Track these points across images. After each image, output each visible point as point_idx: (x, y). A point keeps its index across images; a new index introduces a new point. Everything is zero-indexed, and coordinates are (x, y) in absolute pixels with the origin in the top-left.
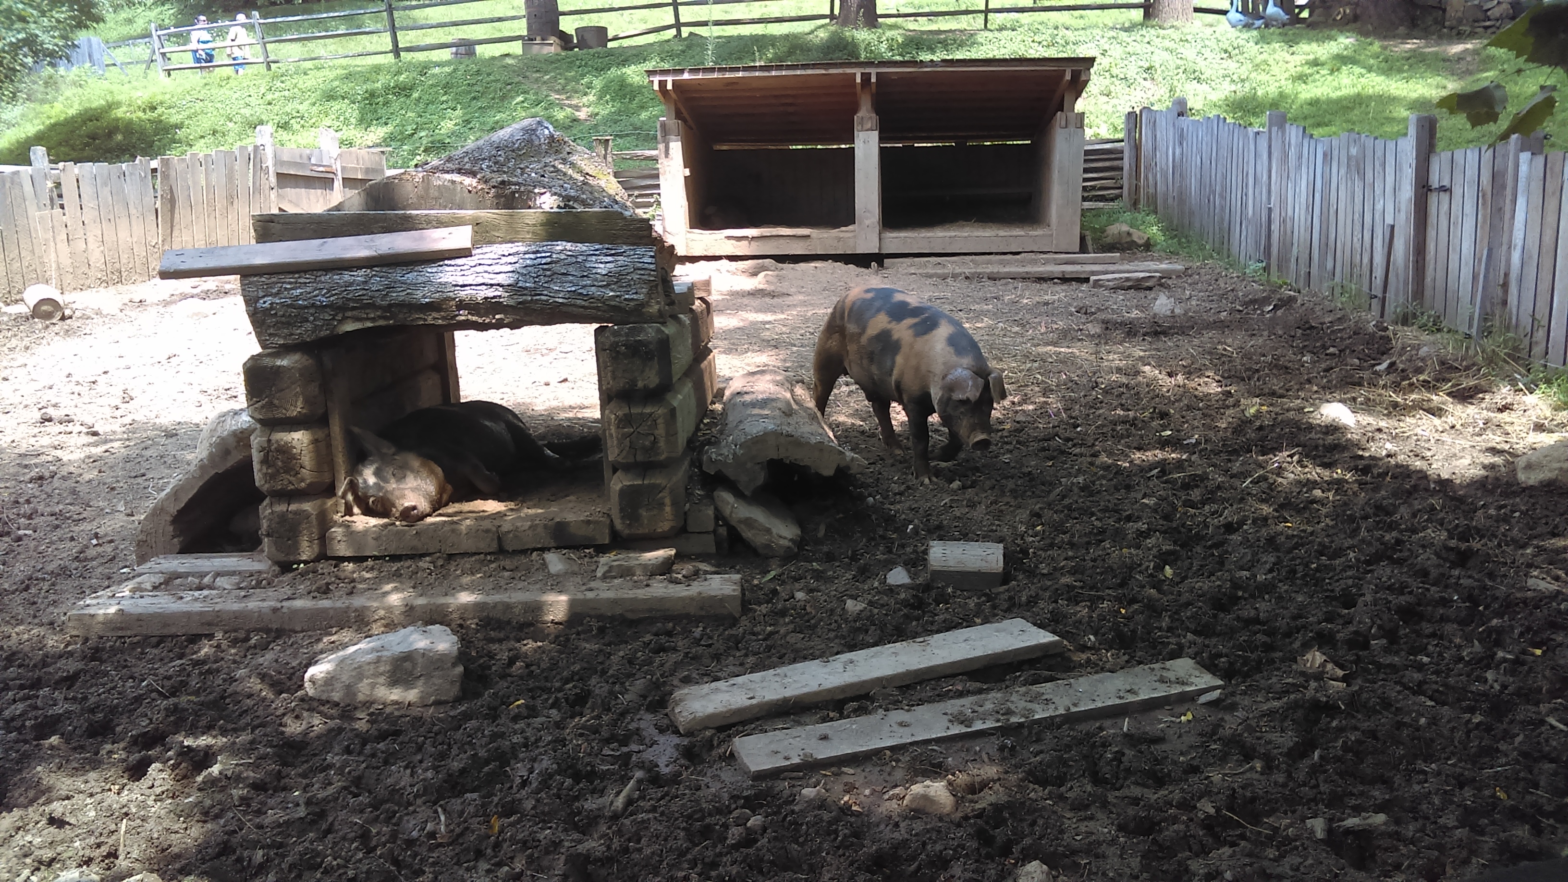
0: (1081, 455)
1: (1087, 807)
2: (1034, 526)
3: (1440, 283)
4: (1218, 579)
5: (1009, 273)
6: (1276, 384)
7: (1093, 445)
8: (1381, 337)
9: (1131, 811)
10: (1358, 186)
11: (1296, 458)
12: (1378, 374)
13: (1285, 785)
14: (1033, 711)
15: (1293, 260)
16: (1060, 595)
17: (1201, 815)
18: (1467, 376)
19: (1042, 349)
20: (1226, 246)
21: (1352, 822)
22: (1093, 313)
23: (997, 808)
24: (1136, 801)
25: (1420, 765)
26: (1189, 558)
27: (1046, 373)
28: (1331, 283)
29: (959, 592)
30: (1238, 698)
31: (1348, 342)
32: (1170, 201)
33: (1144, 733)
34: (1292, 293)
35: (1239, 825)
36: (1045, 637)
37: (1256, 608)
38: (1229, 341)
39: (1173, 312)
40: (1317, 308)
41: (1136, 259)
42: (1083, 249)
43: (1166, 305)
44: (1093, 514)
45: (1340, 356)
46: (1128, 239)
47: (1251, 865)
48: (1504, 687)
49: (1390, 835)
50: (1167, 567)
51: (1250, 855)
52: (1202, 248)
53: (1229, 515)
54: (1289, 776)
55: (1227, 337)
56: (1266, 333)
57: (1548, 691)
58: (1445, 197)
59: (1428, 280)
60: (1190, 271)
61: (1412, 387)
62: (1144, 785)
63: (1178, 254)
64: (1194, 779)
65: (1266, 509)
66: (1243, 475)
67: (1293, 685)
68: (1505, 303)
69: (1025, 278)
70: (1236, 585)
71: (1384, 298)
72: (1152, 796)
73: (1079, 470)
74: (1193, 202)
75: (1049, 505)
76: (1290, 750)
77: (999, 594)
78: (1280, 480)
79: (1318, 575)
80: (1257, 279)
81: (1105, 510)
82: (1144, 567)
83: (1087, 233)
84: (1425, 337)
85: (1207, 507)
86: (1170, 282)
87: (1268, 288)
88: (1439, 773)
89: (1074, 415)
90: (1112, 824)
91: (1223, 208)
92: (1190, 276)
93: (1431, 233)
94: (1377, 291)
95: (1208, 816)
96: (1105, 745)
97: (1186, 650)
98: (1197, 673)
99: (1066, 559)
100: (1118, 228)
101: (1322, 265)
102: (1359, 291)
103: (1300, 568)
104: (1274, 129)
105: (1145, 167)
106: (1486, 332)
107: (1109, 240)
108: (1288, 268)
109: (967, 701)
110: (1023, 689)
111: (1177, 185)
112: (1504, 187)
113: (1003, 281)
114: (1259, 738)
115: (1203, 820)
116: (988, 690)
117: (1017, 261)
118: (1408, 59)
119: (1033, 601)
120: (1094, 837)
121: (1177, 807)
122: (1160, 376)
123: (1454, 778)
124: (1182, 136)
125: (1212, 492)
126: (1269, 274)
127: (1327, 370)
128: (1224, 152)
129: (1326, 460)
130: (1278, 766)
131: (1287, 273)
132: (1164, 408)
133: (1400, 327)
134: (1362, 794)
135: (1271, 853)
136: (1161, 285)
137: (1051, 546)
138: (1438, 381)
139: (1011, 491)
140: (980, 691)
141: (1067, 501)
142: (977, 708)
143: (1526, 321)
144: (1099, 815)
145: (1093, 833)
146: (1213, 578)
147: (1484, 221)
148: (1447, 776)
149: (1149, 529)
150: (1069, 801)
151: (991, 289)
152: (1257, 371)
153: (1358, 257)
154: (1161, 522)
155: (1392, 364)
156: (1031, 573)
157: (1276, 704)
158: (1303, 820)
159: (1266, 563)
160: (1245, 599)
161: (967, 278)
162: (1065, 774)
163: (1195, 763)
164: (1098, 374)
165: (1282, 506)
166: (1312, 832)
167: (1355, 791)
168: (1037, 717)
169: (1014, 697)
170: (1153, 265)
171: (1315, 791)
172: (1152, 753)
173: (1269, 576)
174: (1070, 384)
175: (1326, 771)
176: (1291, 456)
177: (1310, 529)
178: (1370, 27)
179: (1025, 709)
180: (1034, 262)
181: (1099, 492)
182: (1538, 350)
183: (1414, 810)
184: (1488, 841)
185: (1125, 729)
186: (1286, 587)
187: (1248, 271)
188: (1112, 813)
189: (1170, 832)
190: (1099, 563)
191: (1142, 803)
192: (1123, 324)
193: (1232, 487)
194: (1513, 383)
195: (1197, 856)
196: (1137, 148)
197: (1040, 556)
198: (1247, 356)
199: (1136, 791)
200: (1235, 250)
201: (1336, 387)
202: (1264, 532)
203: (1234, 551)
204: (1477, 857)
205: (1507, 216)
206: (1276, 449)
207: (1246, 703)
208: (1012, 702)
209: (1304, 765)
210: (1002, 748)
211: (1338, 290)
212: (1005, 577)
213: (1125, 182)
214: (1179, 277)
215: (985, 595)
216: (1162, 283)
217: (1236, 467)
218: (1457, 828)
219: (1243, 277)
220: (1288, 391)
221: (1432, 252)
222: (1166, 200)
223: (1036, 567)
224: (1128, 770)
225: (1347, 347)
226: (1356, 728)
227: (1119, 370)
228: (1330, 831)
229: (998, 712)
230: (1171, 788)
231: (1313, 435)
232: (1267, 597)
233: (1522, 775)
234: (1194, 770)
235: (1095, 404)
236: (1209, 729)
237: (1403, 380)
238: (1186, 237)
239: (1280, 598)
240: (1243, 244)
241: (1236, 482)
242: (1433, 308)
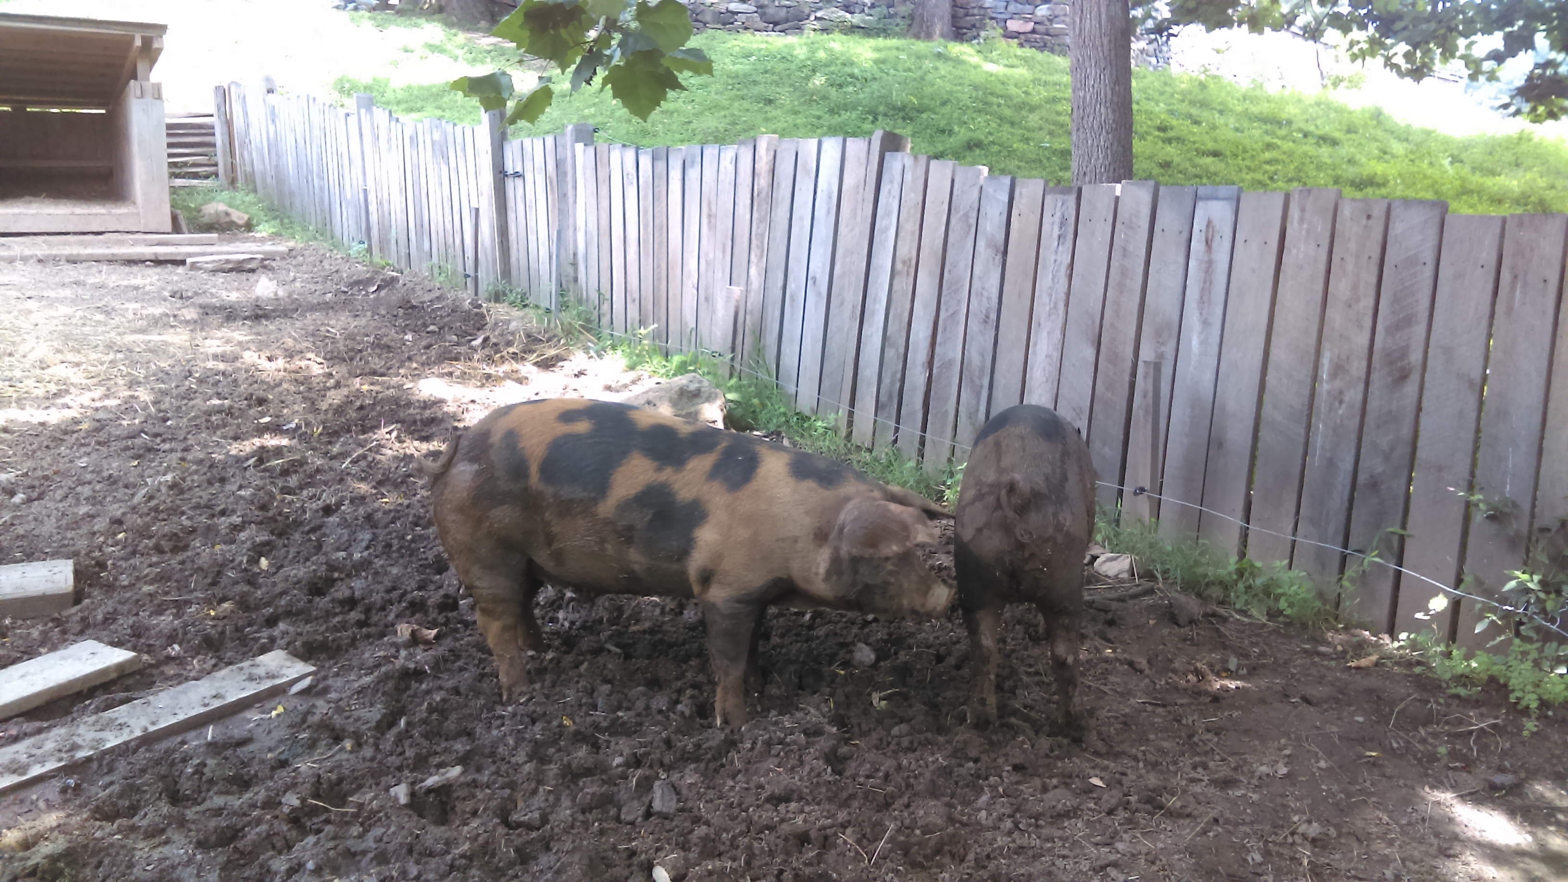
0: (172, 450)
1: (163, 831)
2: (115, 534)
3: (523, 262)
4: (313, 564)
5: (91, 255)
6: (377, 363)
7: (185, 438)
8: (477, 314)
9: (212, 824)
10: (445, 168)
11: (395, 434)
12: (474, 349)
13: (372, 759)
14: (101, 741)
15: (393, 242)
16: (141, 606)
17: (286, 810)
18: (550, 347)
19: (129, 338)
20: (328, 227)
21: (432, 781)
22: (189, 298)
23: (53, 859)
24: (218, 812)
25: (499, 711)
26: (285, 546)
27: (134, 363)
28: (429, 264)
29: (20, 622)
30: (330, 682)
31: (447, 319)
32: (269, 180)
33: (229, 738)
34: (395, 274)
35: (326, 810)
36: (120, 655)
37: (351, 588)
38: (332, 322)
39: (276, 294)
40: (418, 288)
41: (238, 240)
42: (176, 228)
43: (268, 288)
44: (183, 513)
45: (439, 333)
46: (227, 219)
47: (335, 848)
48: (573, 623)
49: (468, 784)
50: (263, 560)
51: (334, 838)
52: (305, 229)
53: (329, 497)
54: (377, 749)
55: (331, 319)
56: (369, 314)
57: (608, 620)
58: (519, 182)
59: (513, 260)
60: (294, 253)
61: (503, 359)
62: (227, 793)
63: (281, 235)
64: (283, 773)
65: (364, 488)
66: (343, 455)
67: (385, 657)
68: (576, 280)
69: (111, 261)
70: (332, 567)
71: (476, 277)
72: (236, 802)
73: (168, 467)
74: (292, 182)
75: (134, 509)
76: (379, 723)
77: (70, 616)
78: (379, 457)
79: (413, 545)
80: (360, 260)
81: (197, 507)
82: (237, 562)
83: (179, 212)
84: (516, 313)
85: (305, 493)
86: (274, 264)
87: (371, 269)
88: (514, 715)
89: (163, 407)
90: (190, 843)
91: (322, 189)
92: (295, 257)
93: (511, 216)
94: (470, 271)
95: (294, 809)
96: (185, 760)
97: (279, 641)
98: (288, 664)
99: (150, 566)
100: (216, 207)
101: (420, 247)
102: (454, 272)
103: (395, 542)
104: (363, 111)
105: (240, 145)
106: (564, 306)
107: (206, 220)
108: (389, 249)
109: (21, 747)
110: (94, 718)
111: (274, 163)
112: (565, 174)
113: (84, 265)
114: (348, 718)
115: (288, 815)
116: (49, 728)
117: (99, 241)
118: (490, 52)
119: (110, 619)
120: (167, 863)
121: (263, 808)
122: (259, 361)
123: (528, 716)
124: (273, 113)
125: (311, 476)
126: (371, 254)
127: (428, 347)
128: (316, 132)
129: (423, 434)
130: (366, 742)
131: (389, 254)
132: (261, 393)
133: (492, 304)
134: (446, 750)
135: (356, 830)
136: (265, 267)
137: (134, 553)
138: (525, 352)
139: (87, 499)
140: (40, 731)
141: (153, 503)
142: (35, 751)
143: (594, 296)
144: (176, 837)
145: (168, 858)
146: (308, 563)
147: (554, 206)
148: (522, 715)
149: (244, 522)
150: (142, 830)
151: (72, 273)
152: (360, 351)
153: (451, 239)
154: (256, 513)
155: (486, 340)
156: (110, 588)
157: (368, 679)
158: (387, 789)
159: (362, 540)
160: (342, 580)
161: (40, 261)
162: (138, 801)
163: (283, 757)
164: (193, 363)
165: (380, 483)
166: (396, 799)
167: (439, 749)
168: (108, 745)
169: (82, 730)
170: (253, 247)
171: (401, 758)
172: (238, 757)
173: (366, 554)
174: (161, 375)
175: (411, 737)
176: (390, 433)
177: (406, 502)
178: (455, 19)
179: (93, 740)
180: (122, 243)
181: (190, 489)
182: (605, 320)
183: (493, 754)
184: (553, 769)
185: (209, 738)
186: (381, 562)
187: (351, 252)
188: (190, 830)
189: (252, 835)
190: (188, 565)
191: (225, 812)
192: (222, 308)
193: (331, 469)
194: (586, 350)
195: (280, 853)
196: (229, 124)
197: (121, 566)
198: (351, 337)
199: (219, 801)
200: (338, 232)
201: (435, 363)
202: (361, 511)
203: (331, 533)
204: (544, 785)
205: (571, 201)
206: (377, 427)
207: (339, 684)
208: (79, 735)
209: (391, 736)
210: (64, 790)
211: (436, 270)
212: (77, 597)
213: (220, 159)
214: (283, 258)
215: (53, 620)
216: (265, 265)
217: (336, 449)
218: (526, 762)
219: (347, 259)
220: (389, 369)
221: (514, 234)
222: (264, 179)
223: (116, 579)
224: (211, 782)
225: (445, 325)
226: (440, 688)
227: (215, 357)
228: (412, 794)
229: (60, 751)
230: (256, 789)
231: (412, 411)
232: (363, 574)
233: (584, 700)
234: (283, 764)
235: (189, 395)
236: (298, 719)
237: (496, 353)
238: (289, 217)
239: (376, 573)
240: (345, 225)
241: (335, 464)
242: (519, 286)
